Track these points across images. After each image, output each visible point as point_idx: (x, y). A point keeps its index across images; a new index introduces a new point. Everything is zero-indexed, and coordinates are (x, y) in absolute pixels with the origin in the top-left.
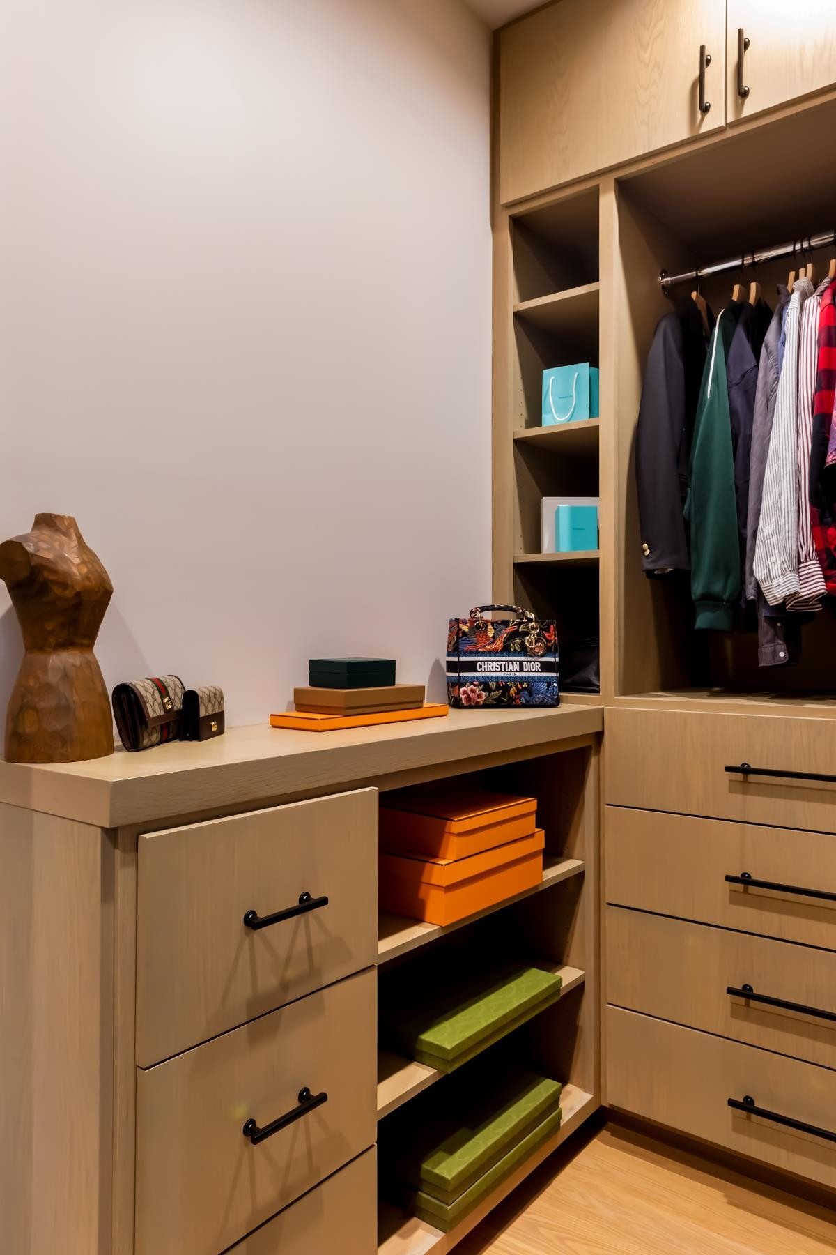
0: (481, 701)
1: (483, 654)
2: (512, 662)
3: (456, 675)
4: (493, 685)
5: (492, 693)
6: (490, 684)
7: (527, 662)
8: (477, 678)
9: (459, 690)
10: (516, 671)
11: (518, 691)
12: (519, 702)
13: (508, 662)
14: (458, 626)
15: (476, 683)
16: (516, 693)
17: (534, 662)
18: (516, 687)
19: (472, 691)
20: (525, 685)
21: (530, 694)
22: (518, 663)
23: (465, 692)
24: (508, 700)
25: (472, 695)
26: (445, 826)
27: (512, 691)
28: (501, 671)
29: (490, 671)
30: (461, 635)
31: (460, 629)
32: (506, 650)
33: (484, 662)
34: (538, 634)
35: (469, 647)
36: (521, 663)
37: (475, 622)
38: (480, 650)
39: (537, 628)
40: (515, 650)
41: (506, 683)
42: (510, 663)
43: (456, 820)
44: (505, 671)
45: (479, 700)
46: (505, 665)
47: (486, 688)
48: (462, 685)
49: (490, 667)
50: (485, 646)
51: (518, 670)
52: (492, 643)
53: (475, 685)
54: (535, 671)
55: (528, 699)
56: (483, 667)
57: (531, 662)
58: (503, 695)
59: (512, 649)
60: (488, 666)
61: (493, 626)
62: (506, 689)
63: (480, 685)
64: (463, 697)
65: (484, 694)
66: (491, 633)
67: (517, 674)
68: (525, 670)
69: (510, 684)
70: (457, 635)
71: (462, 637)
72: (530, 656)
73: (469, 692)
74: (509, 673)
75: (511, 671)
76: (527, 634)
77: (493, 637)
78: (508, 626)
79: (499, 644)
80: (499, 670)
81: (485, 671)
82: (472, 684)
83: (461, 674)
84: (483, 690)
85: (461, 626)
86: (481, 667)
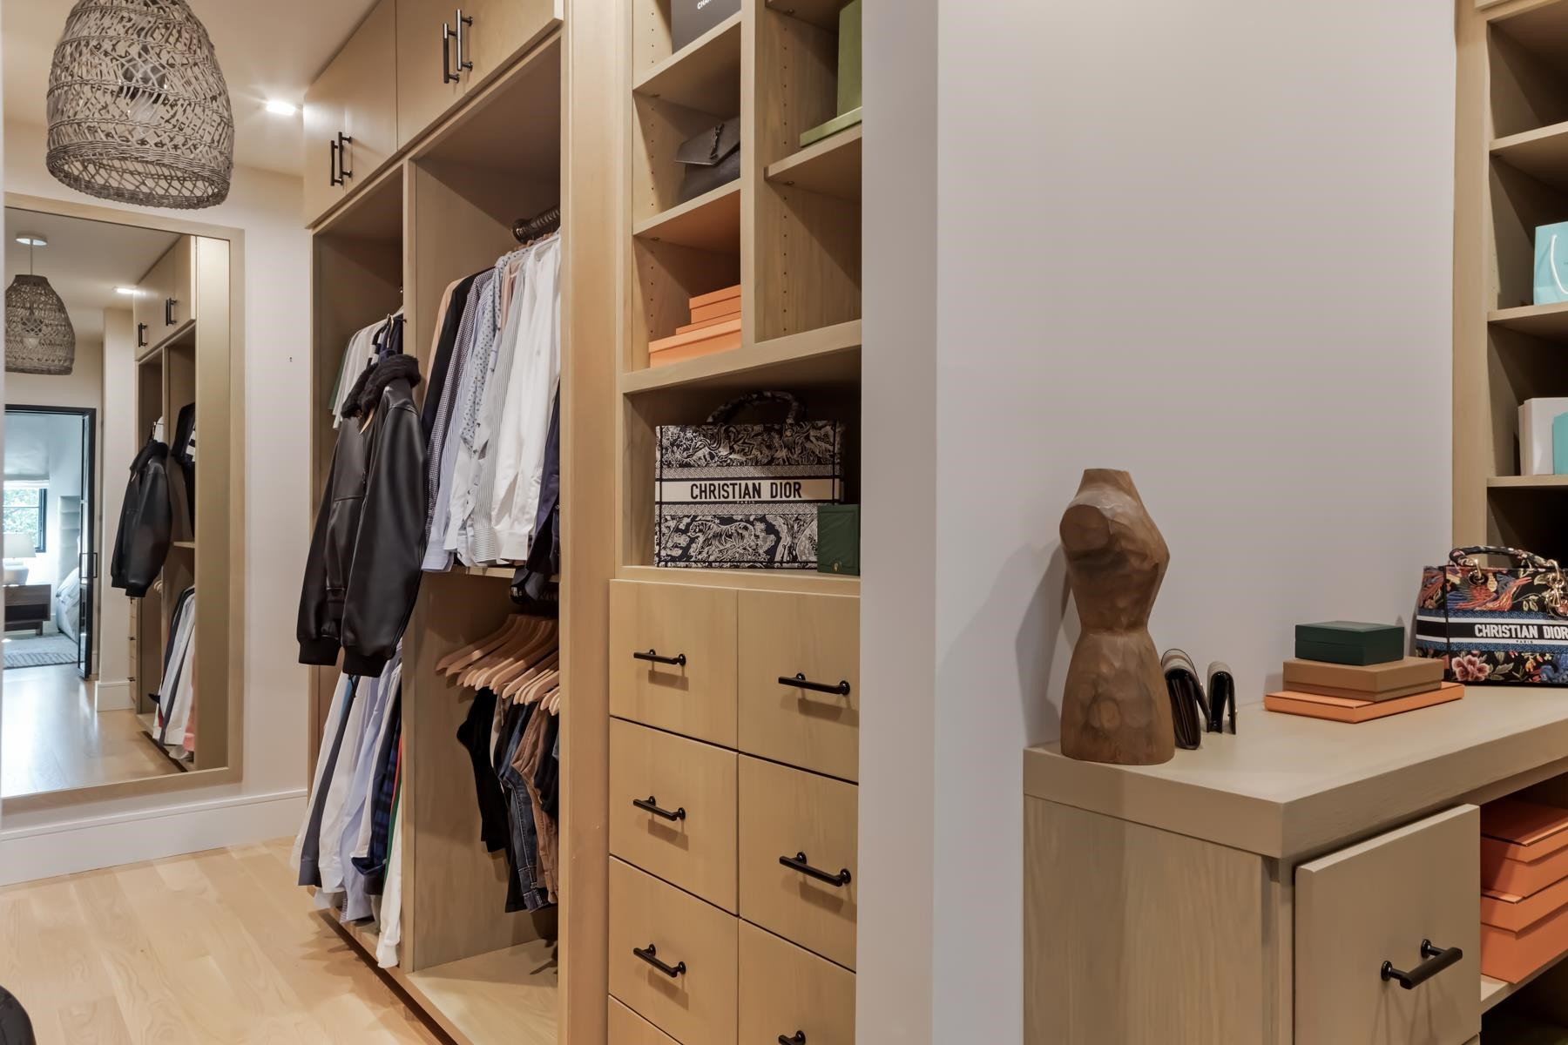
0: (1482, 677)
1: (1483, 614)
2: (1527, 625)
3: (1444, 640)
4: (1500, 655)
5: (1500, 667)
6: (1497, 654)
7: (1549, 625)
8: (1477, 646)
9: (1450, 661)
10: (1534, 638)
11: (1538, 665)
12: (1537, 679)
13: (1521, 625)
14: (1445, 576)
15: (1475, 652)
16: (1535, 668)
17: (1559, 626)
18: (1535, 659)
19: (1470, 662)
20: (1548, 657)
21: (1556, 668)
22: (1535, 627)
23: (1459, 664)
24: (1523, 676)
25: (1470, 668)
27: (1529, 665)
28: (1511, 637)
29: (1495, 637)
30: (1449, 588)
31: (1448, 581)
32: (1516, 609)
33: (1486, 624)
34: (1563, 589)
35: (1461, 605)
36: (1540, 628)
37: (1469, 571)
38: (1478, 609)
39: (1561, 581)
40: (1530, 610)
41: (1520, 653)
42: (1524, 627)
44: (1517, 637)
45: (1480, 675)
46: (1516, 629)
47: (1491, 660)
48: (1454, 654)
49: (1493, 631)
50: (1485, 603)
51: (1536, 636)
52: (1496, 599)
53: (1474, 655)
54: (1561, 639)
55: (1551, 676)
56: (1484, 631)
57: (1553, 626)
58: (1516, 669)
59: (1526, 609)
60: (1491, 630)
61: (1495, 577)
62: (1521, 661)
63: (1482, 654)
64: (1457, 670)
65: (1488, 668)
66: (1493, 585)
67: (1536, 642)
68: (1546, 636)
69: (1526, 655)
70: (1443, 588)
71: (1451, 591)
72: (1552, 618)
73: (1465, 664)
74: (1523, 641)
75: (1526, 638)
76: (1546, 587)
77: (1496, 592)
78: (1518, 578)
79: (1506, 601)
80: (1508, 635)
81: (1487, 637)
82: (1469, 653)
83: (1453, 640)
84: (1486, 662)
85: (1449, 576)
86: (1480, 631)
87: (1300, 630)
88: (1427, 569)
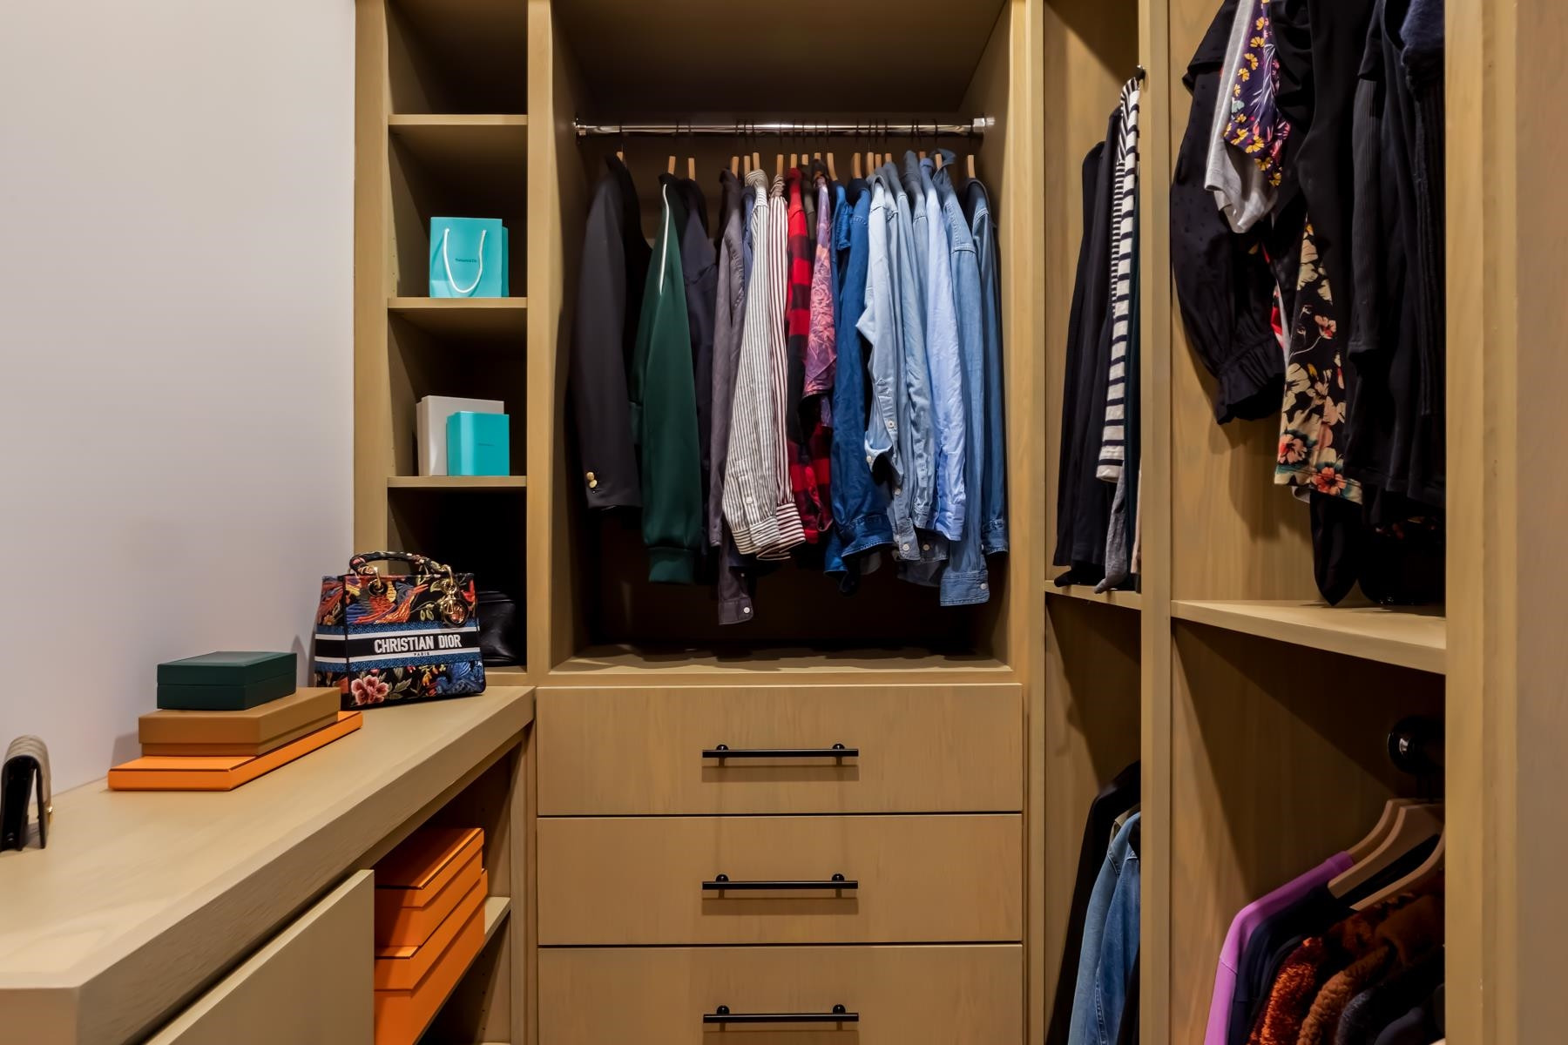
0: (382, 697)
1: (383, 627)
2: (424, 636)
3: (343, 661)
4: (399, 671)
5: (399, 684)
6: (396, 671)
7: (443, 634)
8: (377, 664)
9: (350, 684)
10: (430, 649)
11: (434, 677)
12: (432, 692)
13: (419, 636)
14: (344, 587)
15: (374, 671)
16: (431, 681)
17: (453, 634)
18: (431, 671)
19: (370, 683)
20: (443, 668)
21: (449, 680)
22: (432, 637)
23: (359, 687)
24: (420, 692)
25: (370, 689)
26: (402, 898)
27: (425, 679)
28: (409, 651)
29: (394, 652)
30: (348, 601)
31: (348, 592)
32: (414, 620)
33: (385, 638)
34: (456, 595)
35: (361, 619)
36: (435, 637)
37: (369, 581)
38: (377, 622)
39: (454, 586)
40: (427, 619)
41: (417, 667)
42: (422, 638)
43: (421, 885)
44: (415, 650)
45: (379, 696)
46: (414, 641)
47: (391, 678)
48: (354, 676)
49: (393, 646)
50: (384, 616)
51: (432, 647)
52: (395, 610)
53: (373, 675)
54: (454, 648)
55: (445, 687)
56: (384, 646)
57: (448, 634)
58: (413, 685)
59: (423, 618)
60: (390, 645)
61: (394, 586)
62: (418, 675)
63: (381, 674)
64: (356, 693)
65: (387, 687)
66: (392, 595)
67: (432, 653)
68: (441, 647)
69: (423, 668)
70: (343, 601)
71: (351, 603)
72: (447, 626)
73: (365, 685)
74: (420, 653)
75: (423, 650)
76: (441, 594)
77: (395, 602)
78: (415, 585)
79: (404, 612)
80: (406, 649)
81: (386, 653)
82: (369, 673)
83: (352, 660)
84: (386, 680)
85: (349, 587)
86: (380, 646)
87: (165, 672)
88: (326, 580)
